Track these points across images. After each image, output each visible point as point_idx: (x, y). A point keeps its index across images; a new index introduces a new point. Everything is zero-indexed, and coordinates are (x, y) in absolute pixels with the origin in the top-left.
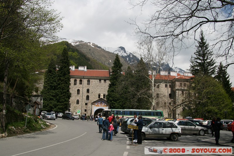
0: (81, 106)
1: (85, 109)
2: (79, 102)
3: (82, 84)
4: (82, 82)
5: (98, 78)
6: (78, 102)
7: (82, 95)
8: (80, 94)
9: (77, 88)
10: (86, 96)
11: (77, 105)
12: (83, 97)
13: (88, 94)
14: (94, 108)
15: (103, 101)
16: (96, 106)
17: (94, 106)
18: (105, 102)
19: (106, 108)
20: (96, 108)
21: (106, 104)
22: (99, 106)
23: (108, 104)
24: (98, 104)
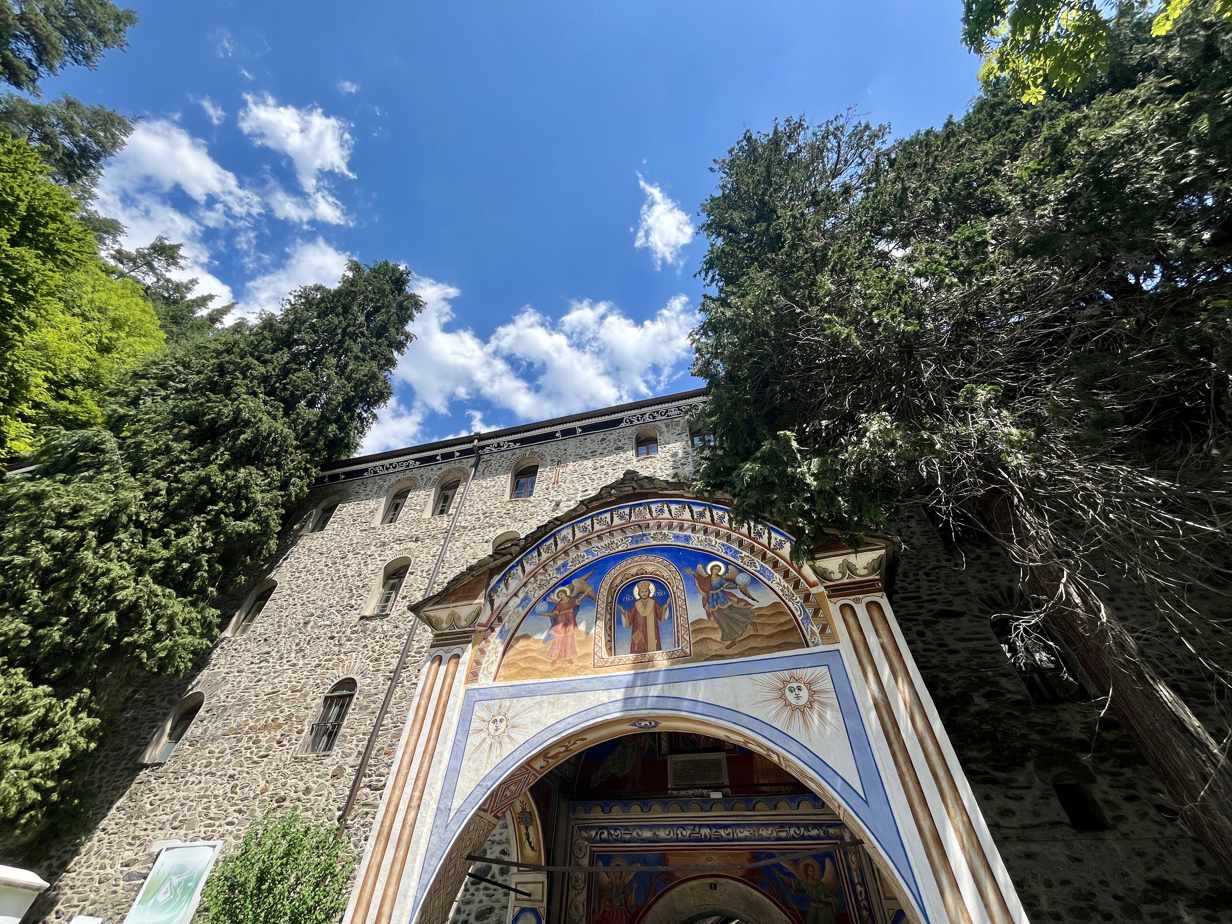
4: (461, 490)
8: (400, 606)
14: (466, 717)
15: (670, 527)
16: (513, 671)
17: (473, 676)
18: (735, 547)
19: (791, 697)
20: (503, 725)
21: (763, 571)
22: (589, 662)
23: (807, 570)
24: (577, 609)
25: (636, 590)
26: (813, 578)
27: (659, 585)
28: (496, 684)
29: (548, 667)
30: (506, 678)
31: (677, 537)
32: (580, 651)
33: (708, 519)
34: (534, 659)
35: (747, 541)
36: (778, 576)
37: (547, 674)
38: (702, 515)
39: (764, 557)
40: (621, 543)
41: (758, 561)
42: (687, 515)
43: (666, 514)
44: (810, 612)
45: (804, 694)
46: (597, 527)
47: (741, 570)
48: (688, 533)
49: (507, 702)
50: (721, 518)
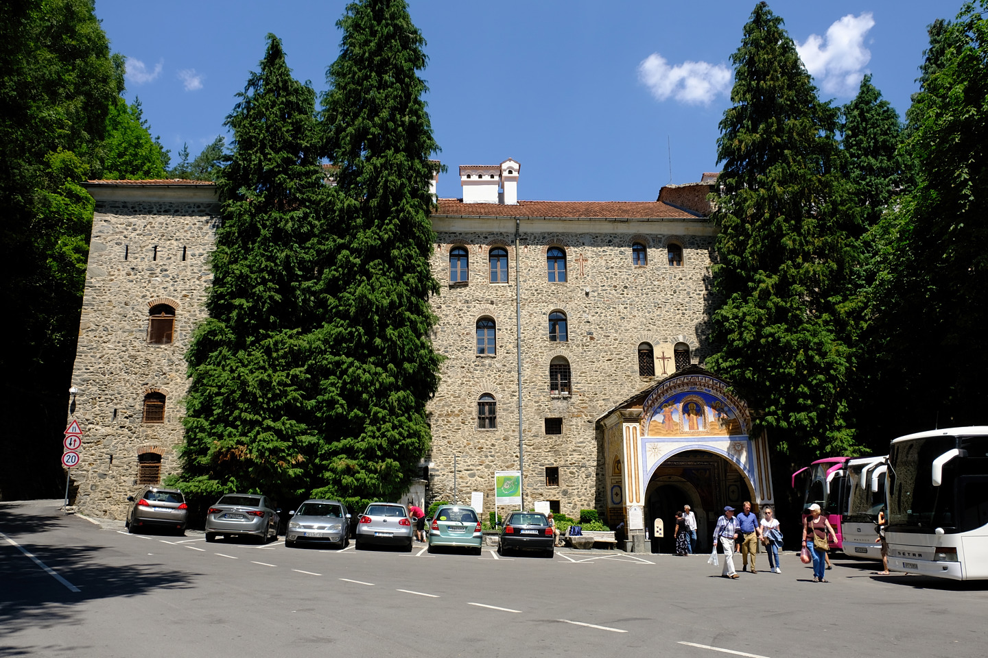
0: (514, 442)
1: (551, 461)
2: (500, 413)
3: (512, 273)
4: (512, 264)
5: (622, 229)
6: (487, 414)
7: (512, 358)
8: (501, 353)
9: (478, 311)
10: (545, 361)
11: (487, 438)
12: (527, 372)
13: (561, 350)
14: (644, 447)
15: (705, 386)
16: (653, 432)
17: (643, 434)
18: (726, 398)
19: (737, 448)
20: (656, 450)
21: (733, 408)
22: (678, 432)
23: (747, 412)
24: (672, 412)
25: (689, 406)
26: (748, 414)
27: (697, 405)
28: (649, 437)
29: (665, 432)
30: (652, 435)
31: (706, 390)
32: (675, 428)
33: (718, 386)
34: (659, 429)
35: (730, 397)
36: (738, 411)
37: (665, 435)
38: (716, 384)
39: (734, 404)
40: (686, 389)
41: (732, 405)
42: (711, 382)
43: (704, 381)
44: (745, 424)
45: (740, 447)
46: (678, 382)
47: (726, 405)
48: (711, 389)
49: (656, 443)
50: (723, 387)
